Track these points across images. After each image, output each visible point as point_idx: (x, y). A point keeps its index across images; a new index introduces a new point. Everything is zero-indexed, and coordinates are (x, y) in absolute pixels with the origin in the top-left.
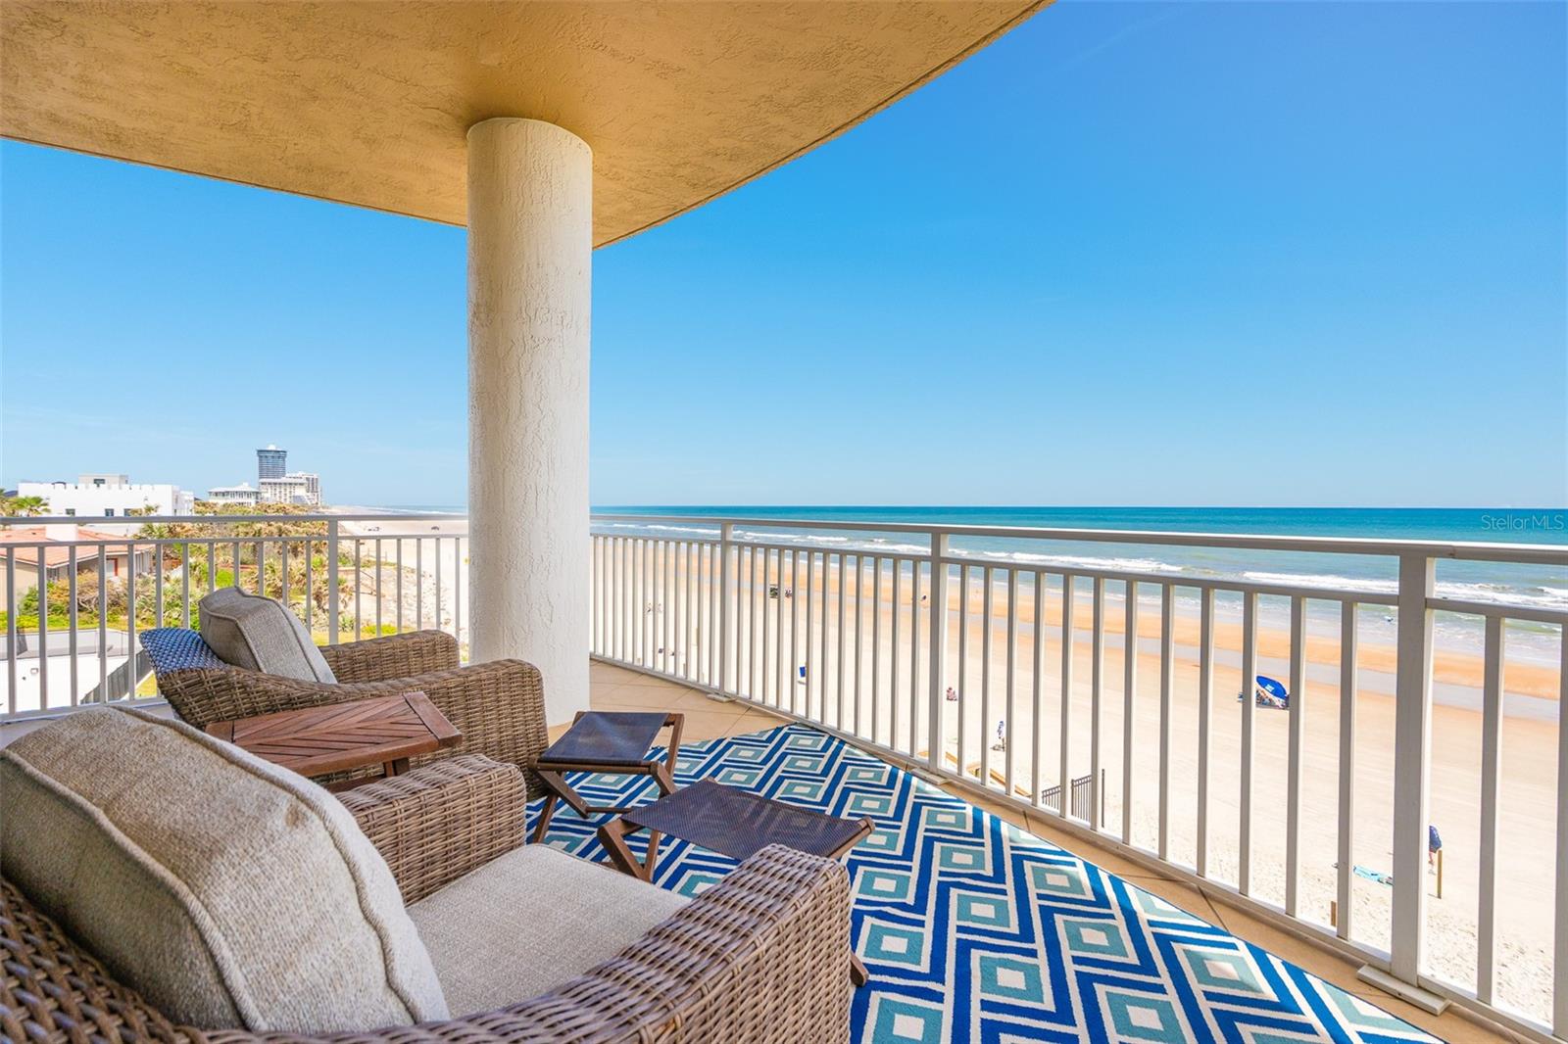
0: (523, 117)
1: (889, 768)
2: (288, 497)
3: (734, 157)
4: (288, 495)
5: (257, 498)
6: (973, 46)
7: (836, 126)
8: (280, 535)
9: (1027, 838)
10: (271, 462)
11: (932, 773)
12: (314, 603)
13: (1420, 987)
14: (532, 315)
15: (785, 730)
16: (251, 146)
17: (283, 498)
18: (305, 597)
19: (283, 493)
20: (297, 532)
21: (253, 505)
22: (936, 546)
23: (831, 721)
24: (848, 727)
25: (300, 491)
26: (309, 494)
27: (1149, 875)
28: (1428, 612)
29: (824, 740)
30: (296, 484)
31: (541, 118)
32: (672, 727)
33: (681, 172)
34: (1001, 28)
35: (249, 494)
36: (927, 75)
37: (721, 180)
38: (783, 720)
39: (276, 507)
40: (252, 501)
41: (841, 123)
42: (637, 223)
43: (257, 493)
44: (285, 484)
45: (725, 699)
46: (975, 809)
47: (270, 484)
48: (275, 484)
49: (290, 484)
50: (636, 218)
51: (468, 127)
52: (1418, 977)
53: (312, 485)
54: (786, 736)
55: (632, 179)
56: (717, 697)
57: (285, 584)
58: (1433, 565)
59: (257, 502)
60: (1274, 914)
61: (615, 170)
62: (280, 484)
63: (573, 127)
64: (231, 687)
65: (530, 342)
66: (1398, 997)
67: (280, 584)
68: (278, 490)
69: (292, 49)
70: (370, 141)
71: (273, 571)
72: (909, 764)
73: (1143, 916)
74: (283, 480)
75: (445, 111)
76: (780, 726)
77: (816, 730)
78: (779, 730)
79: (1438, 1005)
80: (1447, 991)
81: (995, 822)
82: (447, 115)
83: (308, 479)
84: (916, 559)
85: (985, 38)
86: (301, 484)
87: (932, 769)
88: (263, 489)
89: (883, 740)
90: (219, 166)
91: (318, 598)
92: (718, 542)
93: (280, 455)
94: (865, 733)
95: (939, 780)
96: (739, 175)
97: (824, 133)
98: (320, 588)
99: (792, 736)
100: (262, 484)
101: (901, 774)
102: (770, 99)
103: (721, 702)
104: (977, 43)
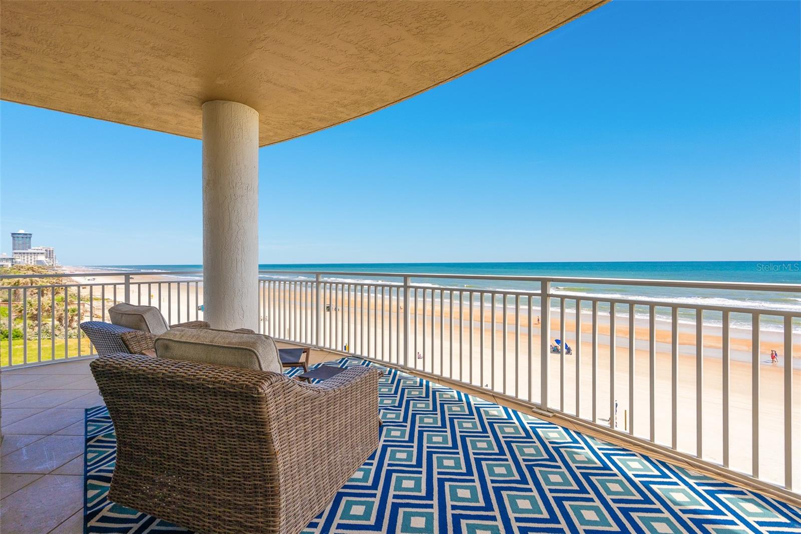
0: (230, 101)
1: (388, 369)
2: (33, 261)
3: (321, 120)
4: (33, 260)
5: (12, 262)
6: (417, 93)
7: (365, 112)
8: (32, 284)
9: (438, 386)
10: (21, 240)
11: (405, 369)
12: (57, 323)
13: (548, 411)
14: (234, 185)
15: (346, 359)
16: (93, 102)
17: (30, 261)
18: (51, 319)
19: (29, 258)
20: (43, 282)
21: (10, 265)
22: (405, 282)
23: (365, 354)
24: (372, 356)
25: (42, 258)
26: (47, 259)
27: (477, 392)
28: (548, 298)
29: (363, 361)
30: (38, 253)
31: (238, 102)
32: (306, 353)
33: (297, 123)
34: (427, 88)
35: (7, 260)
36: (400, 100)
37: (315, 127)
38: (345, 356)
39: (27, 268)
40: (9, 264)
41: (366, 112)
42: (274, 140)
43: (13, 259)
44: (31, 253)
45: (319, 349)
46: (420, 379)
47: (20, 253)
48: (24, 253)
49: (35, 253)
50: (275, 138)
51: (203, 103)
52: (547, 408)
53: (49, 254)
54: (347, 361)
55: (275, 125)
56: (315, 349)
57: (39, 312)
58: (549, 284)
59: (13, 265)
60: (512, 398)
61: (268, 121)
62: (28, 253)
63: (253, 105)
64: (146, 338)
65: (234, 197)
66: (541, 414)
67: (36, 312)
68: (26, 257)
69: (130, 72)
70: (154, 105)
71: (31, 305)
72: (397, 367)
73: (472, 403)
74: (29, 251)
75: (195, 97)
76: (344, 357)
77: (359, 358)
78: (343, 359)
79: (551, 415)
80: (553, 410)
81: (427, 382)
82: (194, 98)
83: (46, 250)
84: (398, 287)
85: (421, 91)
86: (42, 253)
87: (405, 368)
88: (17, 256)
89: (386, 359)
90: (72, 108)
91: (60, 320)
92: (315, 282)
93: (28, 236)
94: (379, 357)
95: (408, 371)
96: (323, 126)
97: (359, 114)
98: (62, 314)
99: (349, 361)
100: (15, 253)
101: (393, 371)
102: (338, 102)
103: (317, 351)
104: (418, 92)
